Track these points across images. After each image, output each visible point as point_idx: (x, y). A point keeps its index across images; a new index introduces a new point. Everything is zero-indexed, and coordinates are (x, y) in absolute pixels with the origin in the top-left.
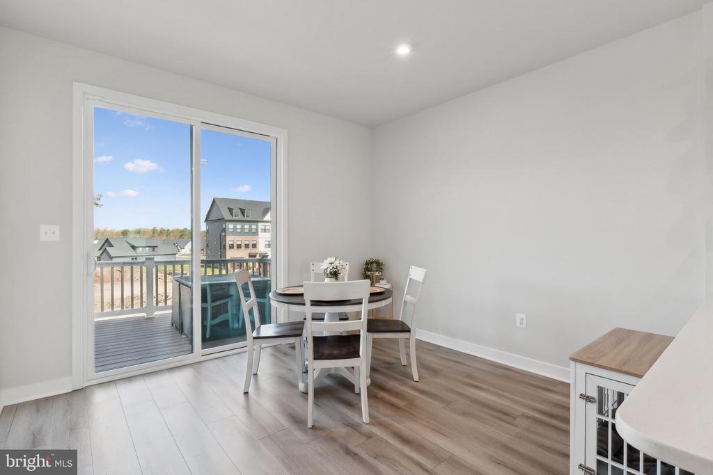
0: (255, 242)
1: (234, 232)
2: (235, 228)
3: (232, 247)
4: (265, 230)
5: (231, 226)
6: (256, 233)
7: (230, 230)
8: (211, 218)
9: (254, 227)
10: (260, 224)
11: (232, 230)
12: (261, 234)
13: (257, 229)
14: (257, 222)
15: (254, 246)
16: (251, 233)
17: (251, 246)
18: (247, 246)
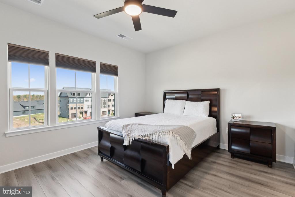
0: (82, 106)
1: (73, 102)
2: (73, 101)
3: (72, 109)
4: (87, 101)
5: (71, 100)
6: (83, 102)
7: (71, 102)
8: (62, 96)
9: (82, 100)
10: (84, 98)
11: (72, 102)
12: (85, 103)
13: (83, 101)
14: (83, 97)
15: (82, 108)
16: (80, 102)
17: (80, 108)
18: (79, 108)
